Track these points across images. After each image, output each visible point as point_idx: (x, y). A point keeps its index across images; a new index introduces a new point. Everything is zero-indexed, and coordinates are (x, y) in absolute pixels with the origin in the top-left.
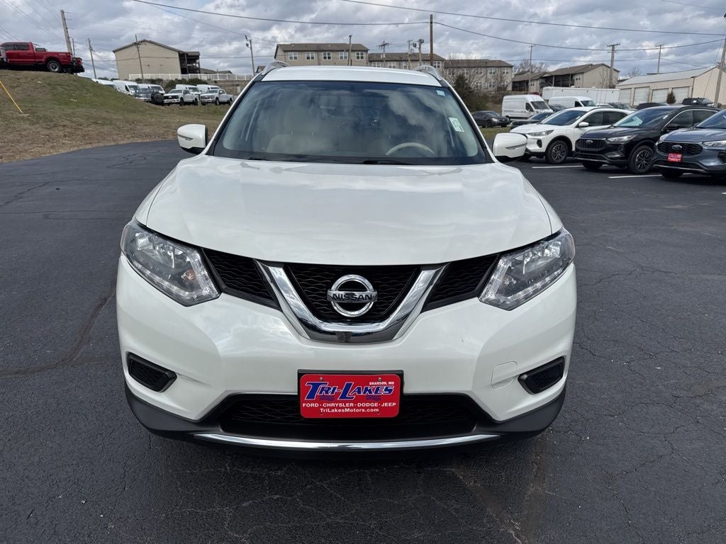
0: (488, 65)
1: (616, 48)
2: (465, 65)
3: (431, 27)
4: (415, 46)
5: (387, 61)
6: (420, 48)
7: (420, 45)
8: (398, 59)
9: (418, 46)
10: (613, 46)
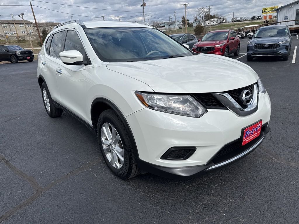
0: (54, 25)
1: (104, 17)
2: (45, 25)
3: (32, 7)
4: (20, 16)
5: (2, 24)
6: (22, 18)
7: (22, 16)
8: (8, 23)
9: (21, 16)
10: (103, 16)
